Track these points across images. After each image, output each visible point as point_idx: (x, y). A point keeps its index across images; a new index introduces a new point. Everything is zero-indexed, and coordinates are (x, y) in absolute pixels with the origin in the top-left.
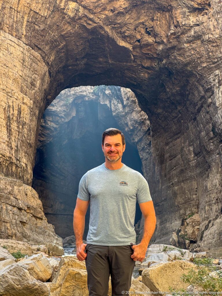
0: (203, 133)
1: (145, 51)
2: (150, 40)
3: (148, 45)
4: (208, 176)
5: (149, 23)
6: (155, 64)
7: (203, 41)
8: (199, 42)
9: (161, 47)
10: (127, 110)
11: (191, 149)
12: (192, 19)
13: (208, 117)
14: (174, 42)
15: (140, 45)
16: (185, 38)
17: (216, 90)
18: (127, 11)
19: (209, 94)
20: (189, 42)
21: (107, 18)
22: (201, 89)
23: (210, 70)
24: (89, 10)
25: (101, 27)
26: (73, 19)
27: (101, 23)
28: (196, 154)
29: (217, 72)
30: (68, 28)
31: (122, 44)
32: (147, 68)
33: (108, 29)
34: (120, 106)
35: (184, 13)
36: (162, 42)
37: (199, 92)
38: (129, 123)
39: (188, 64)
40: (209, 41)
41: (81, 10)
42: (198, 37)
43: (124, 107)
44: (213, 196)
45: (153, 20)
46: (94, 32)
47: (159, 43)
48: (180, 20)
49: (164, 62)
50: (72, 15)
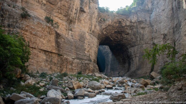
0: (125, 56)
1: (115, 40)
2: (117, 38)
3: (116, 39)
4: (125, 64)
5: (117, 36)
6: (117, 43)
7: (127, 40)
8: (126, 40)
9: (119, 40)
10: (104, 49)
11: (121, 59)
12: (125, 36)
13: (126, 53)
14: (121, 40)
15: (115, 39)
16: (124, 39)
17: (129, 49)
18: (114, 33)
19: (127, 49)
20: (124, 40)
21: (110, 35)
22: (125, 48)
23: (128, 45)
24: (108, 33)
25: (109, 36)
26: (105, 35)
27: (109, 35)
28: (122, 60)
29: (129, 46)
30: (104, 36)
31: (111, 39)
32: (115, 43)
33: (110, 36)
34: (102, 48)
35: (124, 35)
36: (119, 39)
37: (125, 49)
38: (104, 52)
39: (124, 43)
40: (128, 40)
41: (106, 33)
42: (126, 39)
43: (103, 48)
44: (126, 68)
45: (117, 35)
46: (108, 37)
47: (118, 39)
48: (123, 36)
49: (119, 43)
50: (105, 34)
